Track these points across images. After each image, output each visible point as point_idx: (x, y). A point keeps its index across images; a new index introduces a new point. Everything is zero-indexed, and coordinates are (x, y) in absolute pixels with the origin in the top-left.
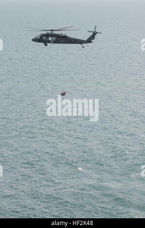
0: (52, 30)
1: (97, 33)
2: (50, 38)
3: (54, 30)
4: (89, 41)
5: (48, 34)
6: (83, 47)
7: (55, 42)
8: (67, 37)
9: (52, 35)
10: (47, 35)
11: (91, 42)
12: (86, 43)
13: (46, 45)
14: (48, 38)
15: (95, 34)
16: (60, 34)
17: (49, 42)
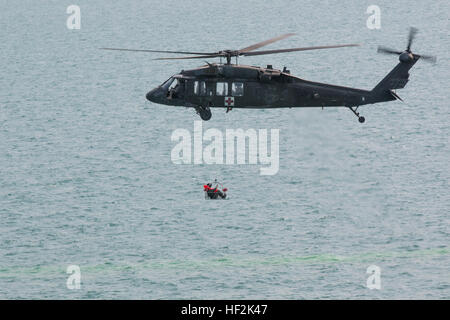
0: (229, 54)
1: (416, 58)
2: (221, 88)
3: (236, 54)
4: (385, 92)
5: (213, 68)
6: (362, 120)
7: (242, 102)
8: (291, 79)
9: (231, 75)
10: (210, 76)
11: (391, 97)
12: (372, 101)
13: (206, 116)
14: (212, 86)
15: (407, 61)
16: (263, 67)
17: (219, 102)
